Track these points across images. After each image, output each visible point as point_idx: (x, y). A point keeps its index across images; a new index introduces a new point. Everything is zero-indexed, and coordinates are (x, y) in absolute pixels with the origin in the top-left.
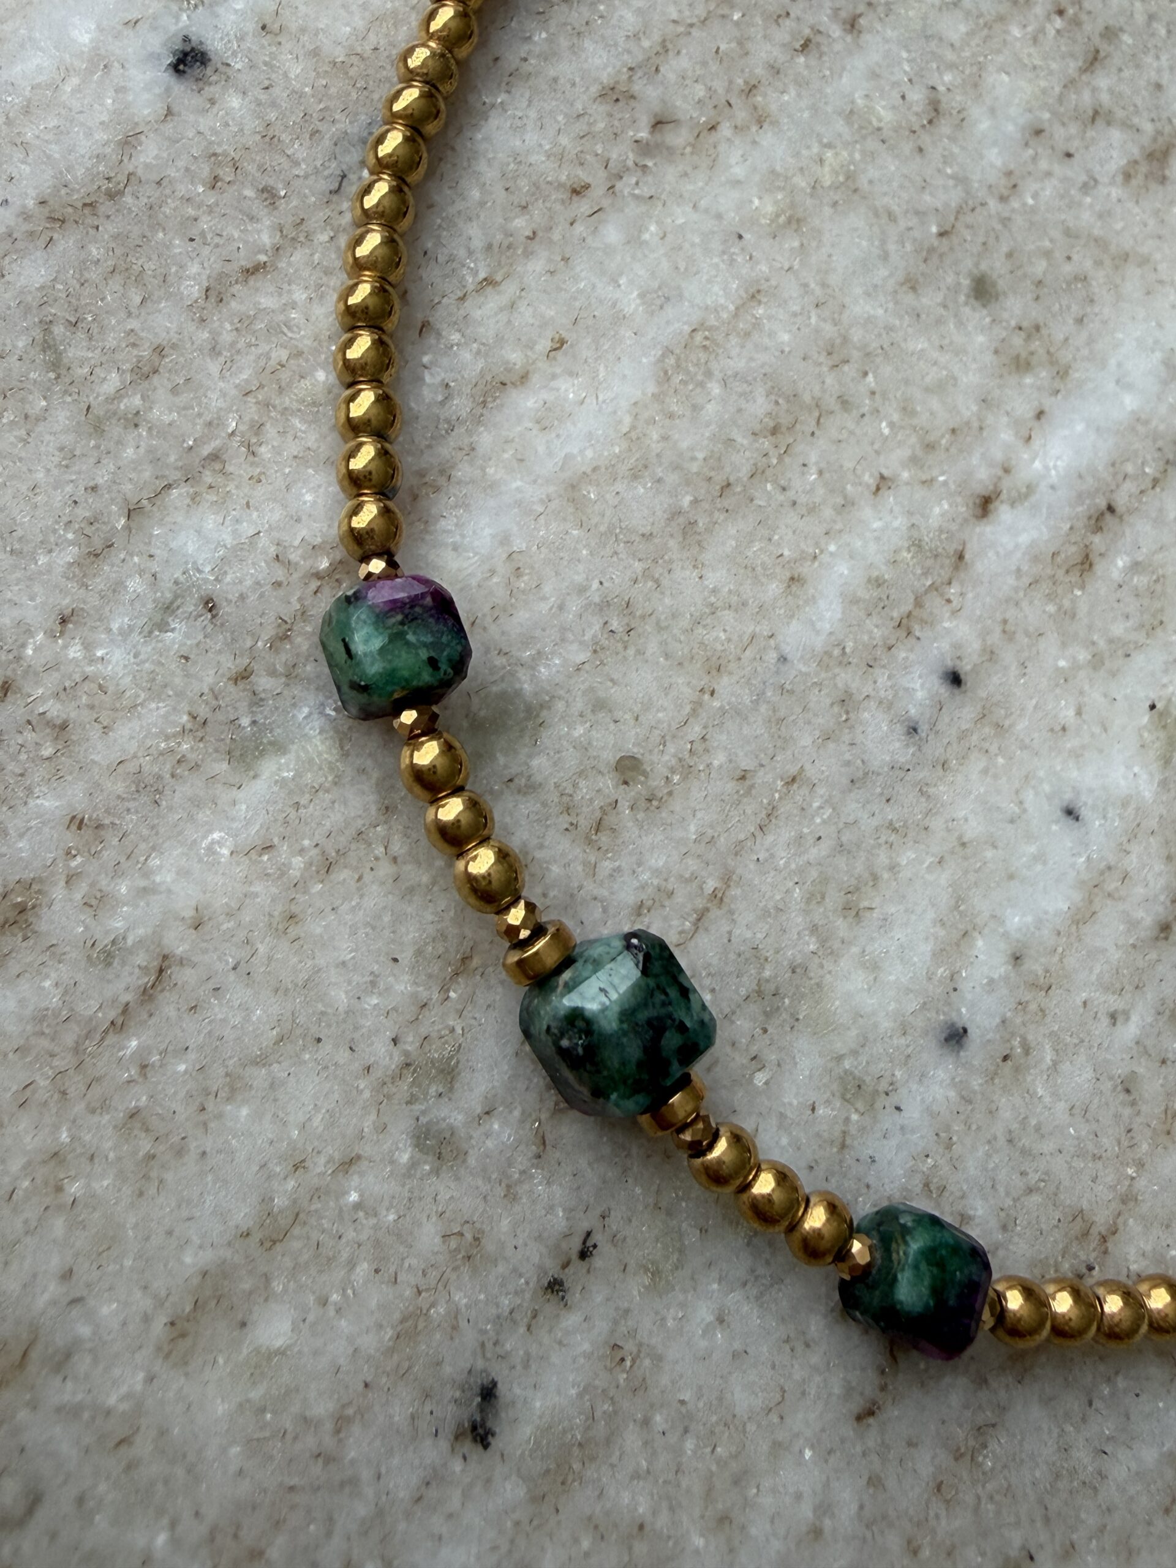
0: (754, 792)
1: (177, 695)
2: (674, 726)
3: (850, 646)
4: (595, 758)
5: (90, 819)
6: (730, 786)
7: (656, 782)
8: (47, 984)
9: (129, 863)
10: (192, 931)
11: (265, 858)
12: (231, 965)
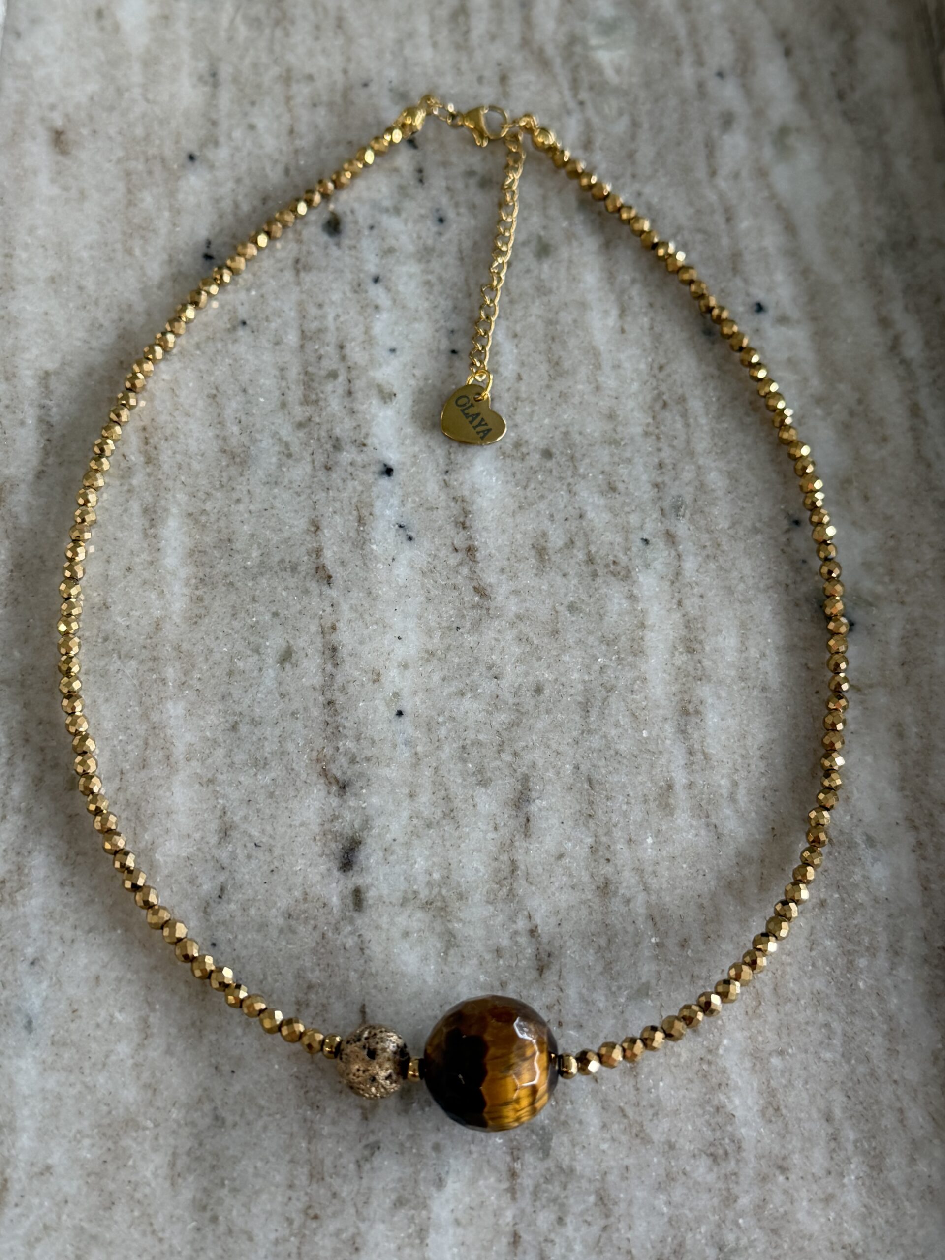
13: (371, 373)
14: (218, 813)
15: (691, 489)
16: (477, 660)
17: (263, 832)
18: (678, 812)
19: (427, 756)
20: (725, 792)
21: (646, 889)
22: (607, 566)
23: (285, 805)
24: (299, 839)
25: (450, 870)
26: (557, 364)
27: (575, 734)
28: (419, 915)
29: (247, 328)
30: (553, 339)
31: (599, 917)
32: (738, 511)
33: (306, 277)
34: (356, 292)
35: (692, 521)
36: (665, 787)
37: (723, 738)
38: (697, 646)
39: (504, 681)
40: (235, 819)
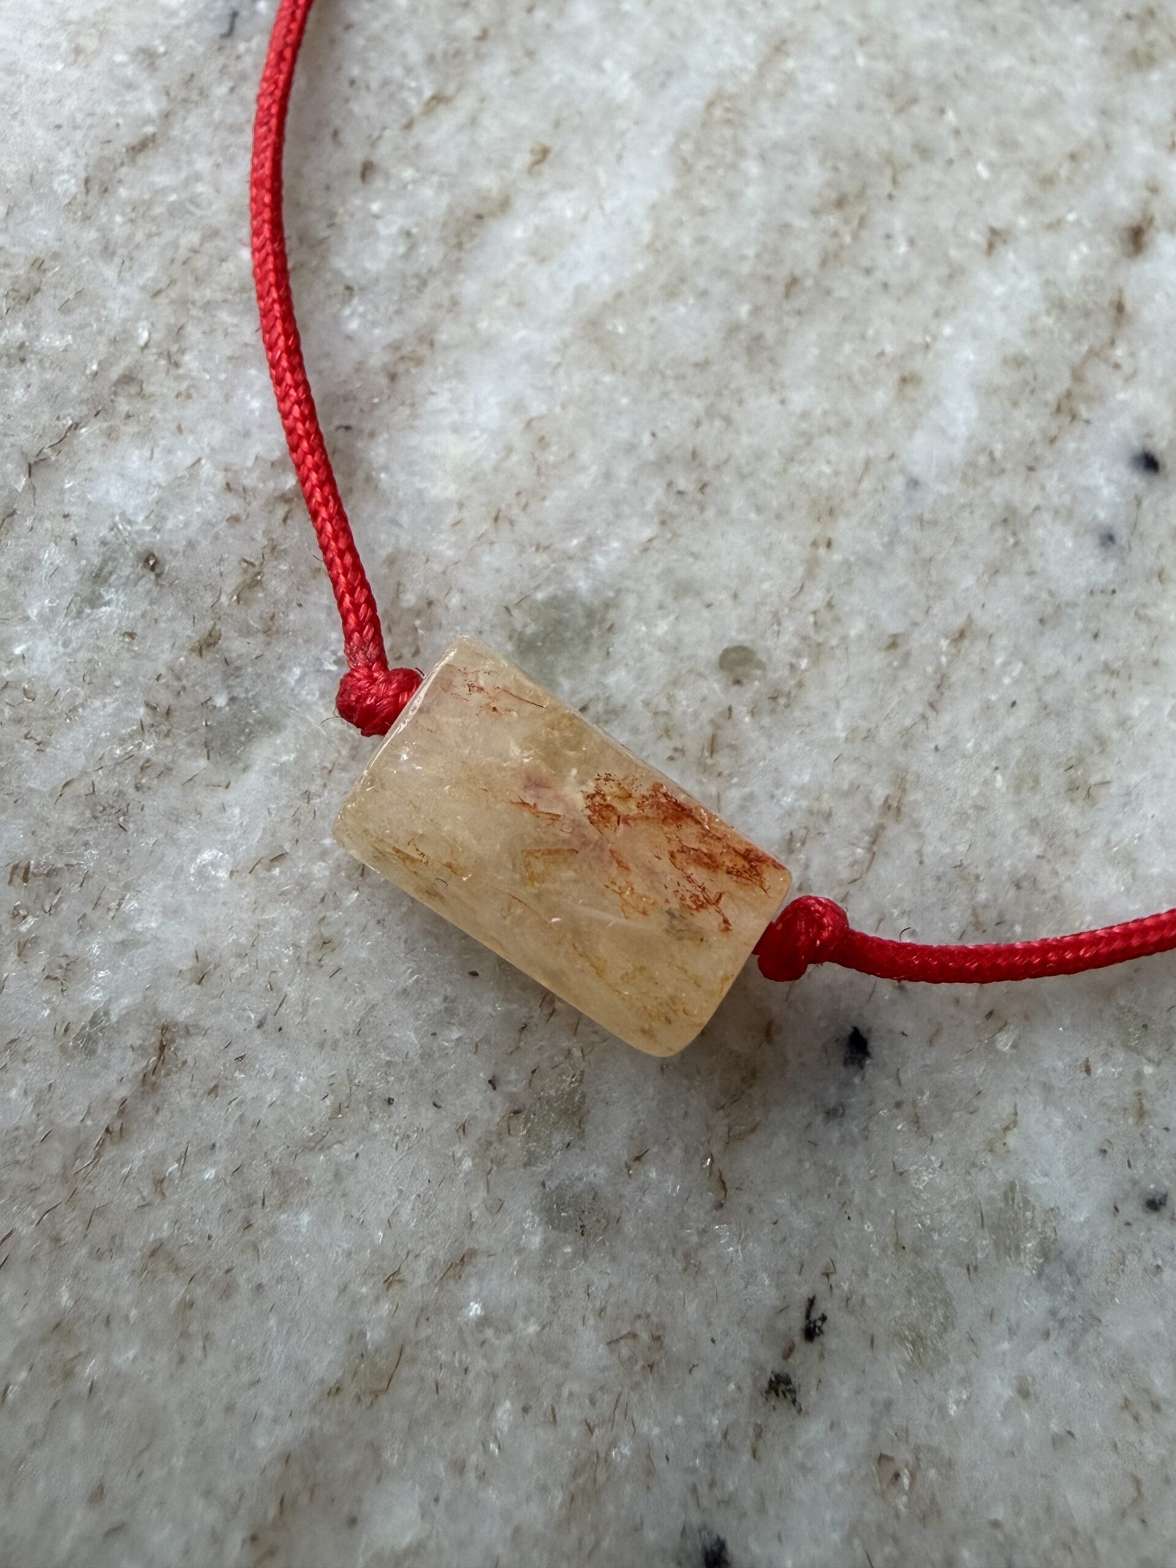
0: (912, 661)
1: (125, 683)
2: (787, 595)
3: (998, 449)
4: (691, 657)
5: (37, 866)
6: (879, 660)
7: (779, 673)
8: (14, 1093)
9: (100, 911)
10: (195, 986)
11: (276, 872)
12: (254, 1024)
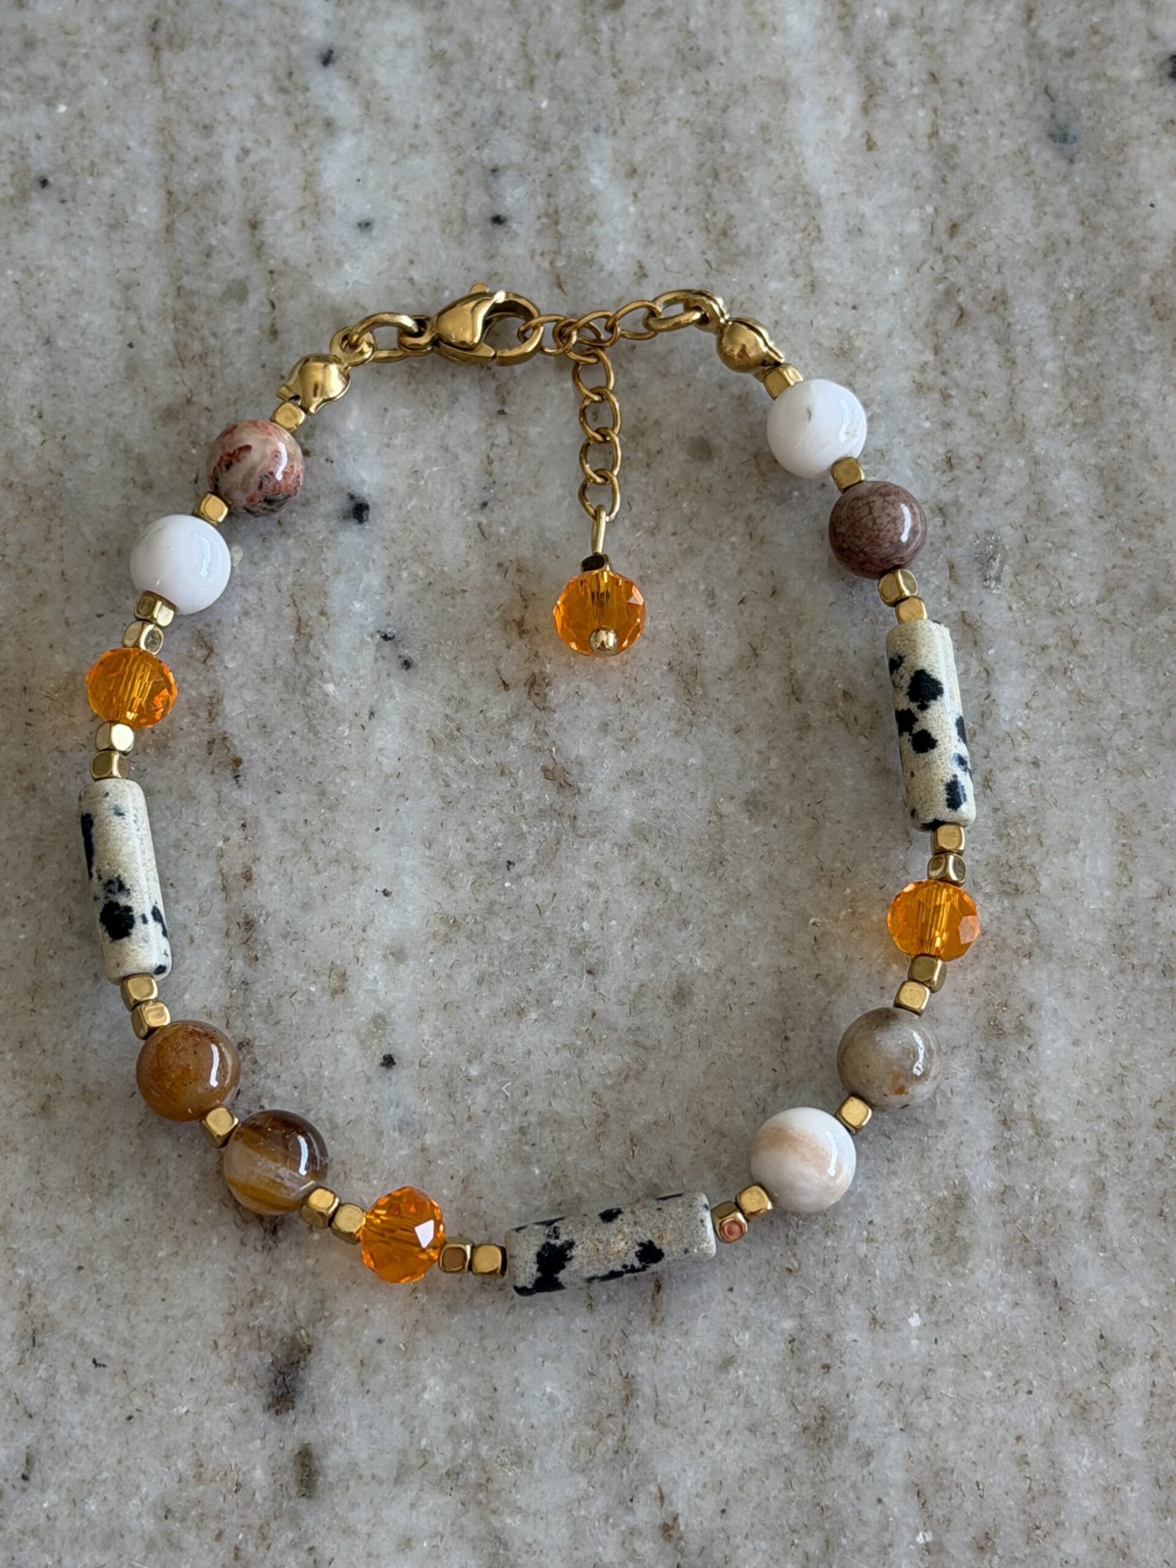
13: (318, 283)
14: (16, 1297)
15: (1017, 516)
16: (550, 935)
17: (109, 1333)
18: (976, 1257)
19: (444, 1154)
20: (1077, 1206)
21: (908, 1427)
22: (830, 704)
23: (154, 1275)
24: (184, 1346)
25: (495, 1403)
26: (724, 233)
27: (759, 1090)
28: (434, 1500)
29: (50, 192)
30: (716, 175)
31: (808, 1492)
32: (1119, 560)
33: (175, 63)
34: (283, 90)
35: (1017, 588)
36: (951, 1200)
37: (1076, 1085)
38: (1025, 880)
39: (608, 979)
40: (51, 1309)
